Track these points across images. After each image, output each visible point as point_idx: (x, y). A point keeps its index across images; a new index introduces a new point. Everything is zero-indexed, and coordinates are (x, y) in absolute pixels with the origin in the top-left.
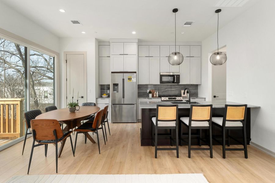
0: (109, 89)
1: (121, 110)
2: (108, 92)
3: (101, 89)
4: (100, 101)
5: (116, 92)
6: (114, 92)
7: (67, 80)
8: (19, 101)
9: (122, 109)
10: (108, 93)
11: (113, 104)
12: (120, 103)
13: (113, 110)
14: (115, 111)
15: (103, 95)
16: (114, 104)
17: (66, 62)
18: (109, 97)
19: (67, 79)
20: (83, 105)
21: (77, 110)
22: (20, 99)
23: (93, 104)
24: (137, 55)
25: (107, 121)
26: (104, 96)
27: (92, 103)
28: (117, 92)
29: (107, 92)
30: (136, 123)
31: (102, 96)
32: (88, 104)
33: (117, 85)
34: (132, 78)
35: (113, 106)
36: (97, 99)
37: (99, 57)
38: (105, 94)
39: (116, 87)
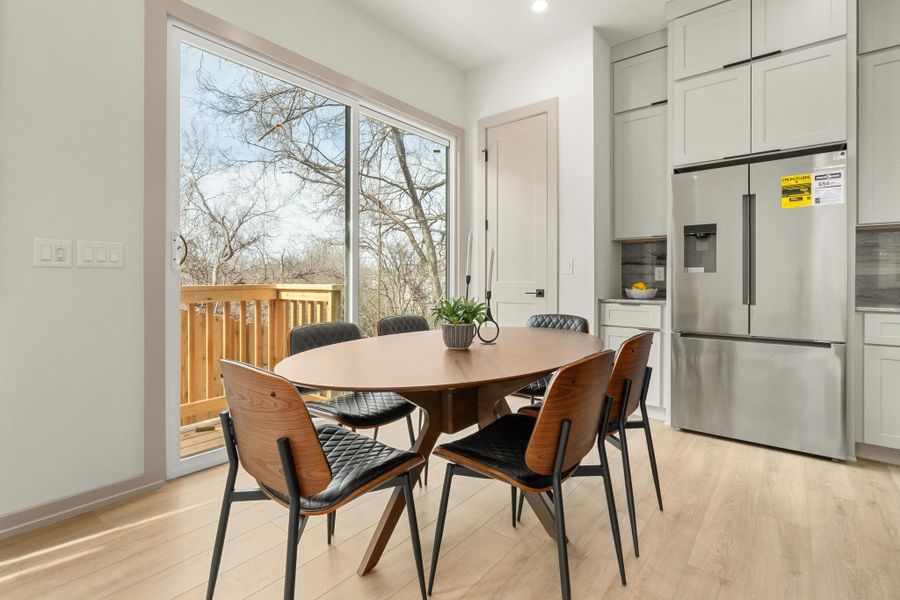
0: (661, 259)
1: (724, 367)
2: (658, 277)
3: (623, 264)
4: (617, 312)
5: (702, 269)
6: (692, 270)
7: (487, 228)
8: (330, 294)
9: (731, 361)
10: (657, 279)
11: (684, 335)
12: (721, 332)
13: (684, 365)
14: (693, 369)
15: (630, 288)
16: (686, 334)
17: (486, 160)
18: (661, 294)
19: (487, 222)
20: (533, 326)
21: (488, 342)
22: (329, 287)
23: (576, 322)
24: (853, 36)
25: (644, 424)
26: (638, 290)
27: (572, 318)
28: (706, 271)
29: (653, 274)
30: (840, 461)
31: (627, 290)
32: (554, 320)
33: (706, 236)
34: (815, 185)
35: (681, 341)
36: (601, 302)
37: (614, 114)
38: (641, 285)
39: (702, 246)
